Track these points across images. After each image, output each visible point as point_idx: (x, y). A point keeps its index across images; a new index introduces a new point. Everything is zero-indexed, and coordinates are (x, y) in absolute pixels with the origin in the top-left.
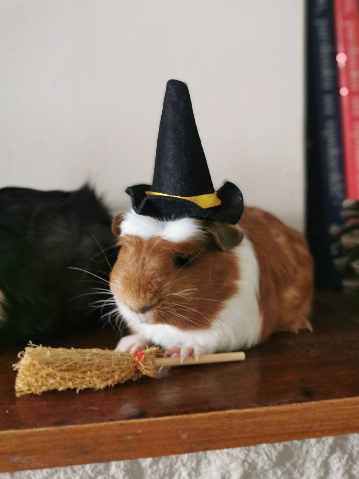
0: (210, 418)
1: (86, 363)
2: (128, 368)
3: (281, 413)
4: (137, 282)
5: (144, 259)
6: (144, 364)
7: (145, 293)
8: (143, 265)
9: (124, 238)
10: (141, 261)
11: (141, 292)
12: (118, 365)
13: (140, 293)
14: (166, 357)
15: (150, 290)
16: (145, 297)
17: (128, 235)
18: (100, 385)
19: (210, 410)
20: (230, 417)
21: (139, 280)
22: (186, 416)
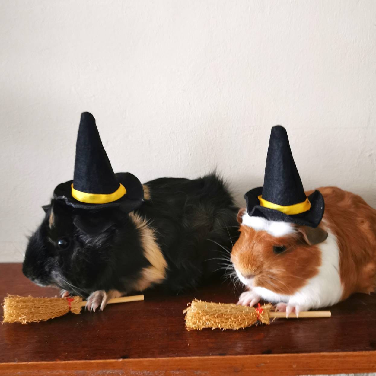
0: (311, 357)
1: (228, 313)
2: (253, 318)
3: (356, 356)
4: (247, 258)
5: (253, 245)
6: (263, 316)
7: (252, 266)
8: (252, 248)
9: (243, 228)
10: (251, 245)
11: (250, 265)
12: (247, 316)
13: (248, 266)
14: (276, 311)
15: (255, 265)
16: (251, 268)
17: (246, 226)
18: (236, 328)
19: (310, 352)
20: (323, 357)
21: (249, 258)
22: (296, 355)
